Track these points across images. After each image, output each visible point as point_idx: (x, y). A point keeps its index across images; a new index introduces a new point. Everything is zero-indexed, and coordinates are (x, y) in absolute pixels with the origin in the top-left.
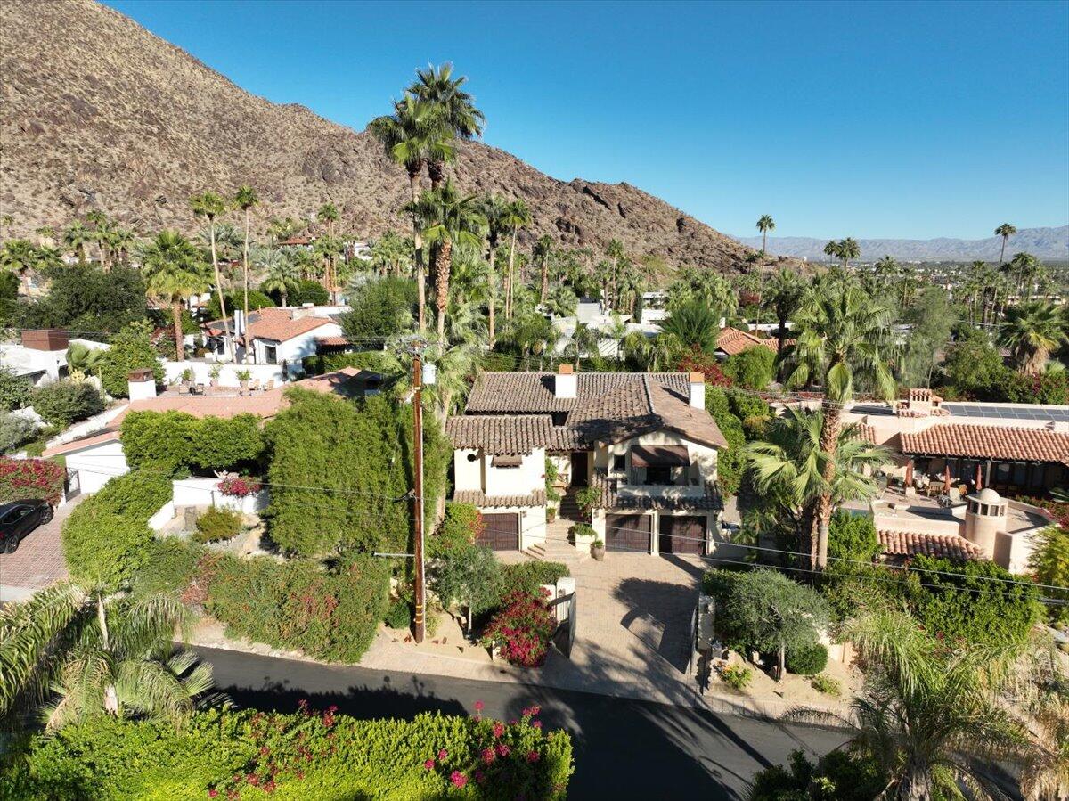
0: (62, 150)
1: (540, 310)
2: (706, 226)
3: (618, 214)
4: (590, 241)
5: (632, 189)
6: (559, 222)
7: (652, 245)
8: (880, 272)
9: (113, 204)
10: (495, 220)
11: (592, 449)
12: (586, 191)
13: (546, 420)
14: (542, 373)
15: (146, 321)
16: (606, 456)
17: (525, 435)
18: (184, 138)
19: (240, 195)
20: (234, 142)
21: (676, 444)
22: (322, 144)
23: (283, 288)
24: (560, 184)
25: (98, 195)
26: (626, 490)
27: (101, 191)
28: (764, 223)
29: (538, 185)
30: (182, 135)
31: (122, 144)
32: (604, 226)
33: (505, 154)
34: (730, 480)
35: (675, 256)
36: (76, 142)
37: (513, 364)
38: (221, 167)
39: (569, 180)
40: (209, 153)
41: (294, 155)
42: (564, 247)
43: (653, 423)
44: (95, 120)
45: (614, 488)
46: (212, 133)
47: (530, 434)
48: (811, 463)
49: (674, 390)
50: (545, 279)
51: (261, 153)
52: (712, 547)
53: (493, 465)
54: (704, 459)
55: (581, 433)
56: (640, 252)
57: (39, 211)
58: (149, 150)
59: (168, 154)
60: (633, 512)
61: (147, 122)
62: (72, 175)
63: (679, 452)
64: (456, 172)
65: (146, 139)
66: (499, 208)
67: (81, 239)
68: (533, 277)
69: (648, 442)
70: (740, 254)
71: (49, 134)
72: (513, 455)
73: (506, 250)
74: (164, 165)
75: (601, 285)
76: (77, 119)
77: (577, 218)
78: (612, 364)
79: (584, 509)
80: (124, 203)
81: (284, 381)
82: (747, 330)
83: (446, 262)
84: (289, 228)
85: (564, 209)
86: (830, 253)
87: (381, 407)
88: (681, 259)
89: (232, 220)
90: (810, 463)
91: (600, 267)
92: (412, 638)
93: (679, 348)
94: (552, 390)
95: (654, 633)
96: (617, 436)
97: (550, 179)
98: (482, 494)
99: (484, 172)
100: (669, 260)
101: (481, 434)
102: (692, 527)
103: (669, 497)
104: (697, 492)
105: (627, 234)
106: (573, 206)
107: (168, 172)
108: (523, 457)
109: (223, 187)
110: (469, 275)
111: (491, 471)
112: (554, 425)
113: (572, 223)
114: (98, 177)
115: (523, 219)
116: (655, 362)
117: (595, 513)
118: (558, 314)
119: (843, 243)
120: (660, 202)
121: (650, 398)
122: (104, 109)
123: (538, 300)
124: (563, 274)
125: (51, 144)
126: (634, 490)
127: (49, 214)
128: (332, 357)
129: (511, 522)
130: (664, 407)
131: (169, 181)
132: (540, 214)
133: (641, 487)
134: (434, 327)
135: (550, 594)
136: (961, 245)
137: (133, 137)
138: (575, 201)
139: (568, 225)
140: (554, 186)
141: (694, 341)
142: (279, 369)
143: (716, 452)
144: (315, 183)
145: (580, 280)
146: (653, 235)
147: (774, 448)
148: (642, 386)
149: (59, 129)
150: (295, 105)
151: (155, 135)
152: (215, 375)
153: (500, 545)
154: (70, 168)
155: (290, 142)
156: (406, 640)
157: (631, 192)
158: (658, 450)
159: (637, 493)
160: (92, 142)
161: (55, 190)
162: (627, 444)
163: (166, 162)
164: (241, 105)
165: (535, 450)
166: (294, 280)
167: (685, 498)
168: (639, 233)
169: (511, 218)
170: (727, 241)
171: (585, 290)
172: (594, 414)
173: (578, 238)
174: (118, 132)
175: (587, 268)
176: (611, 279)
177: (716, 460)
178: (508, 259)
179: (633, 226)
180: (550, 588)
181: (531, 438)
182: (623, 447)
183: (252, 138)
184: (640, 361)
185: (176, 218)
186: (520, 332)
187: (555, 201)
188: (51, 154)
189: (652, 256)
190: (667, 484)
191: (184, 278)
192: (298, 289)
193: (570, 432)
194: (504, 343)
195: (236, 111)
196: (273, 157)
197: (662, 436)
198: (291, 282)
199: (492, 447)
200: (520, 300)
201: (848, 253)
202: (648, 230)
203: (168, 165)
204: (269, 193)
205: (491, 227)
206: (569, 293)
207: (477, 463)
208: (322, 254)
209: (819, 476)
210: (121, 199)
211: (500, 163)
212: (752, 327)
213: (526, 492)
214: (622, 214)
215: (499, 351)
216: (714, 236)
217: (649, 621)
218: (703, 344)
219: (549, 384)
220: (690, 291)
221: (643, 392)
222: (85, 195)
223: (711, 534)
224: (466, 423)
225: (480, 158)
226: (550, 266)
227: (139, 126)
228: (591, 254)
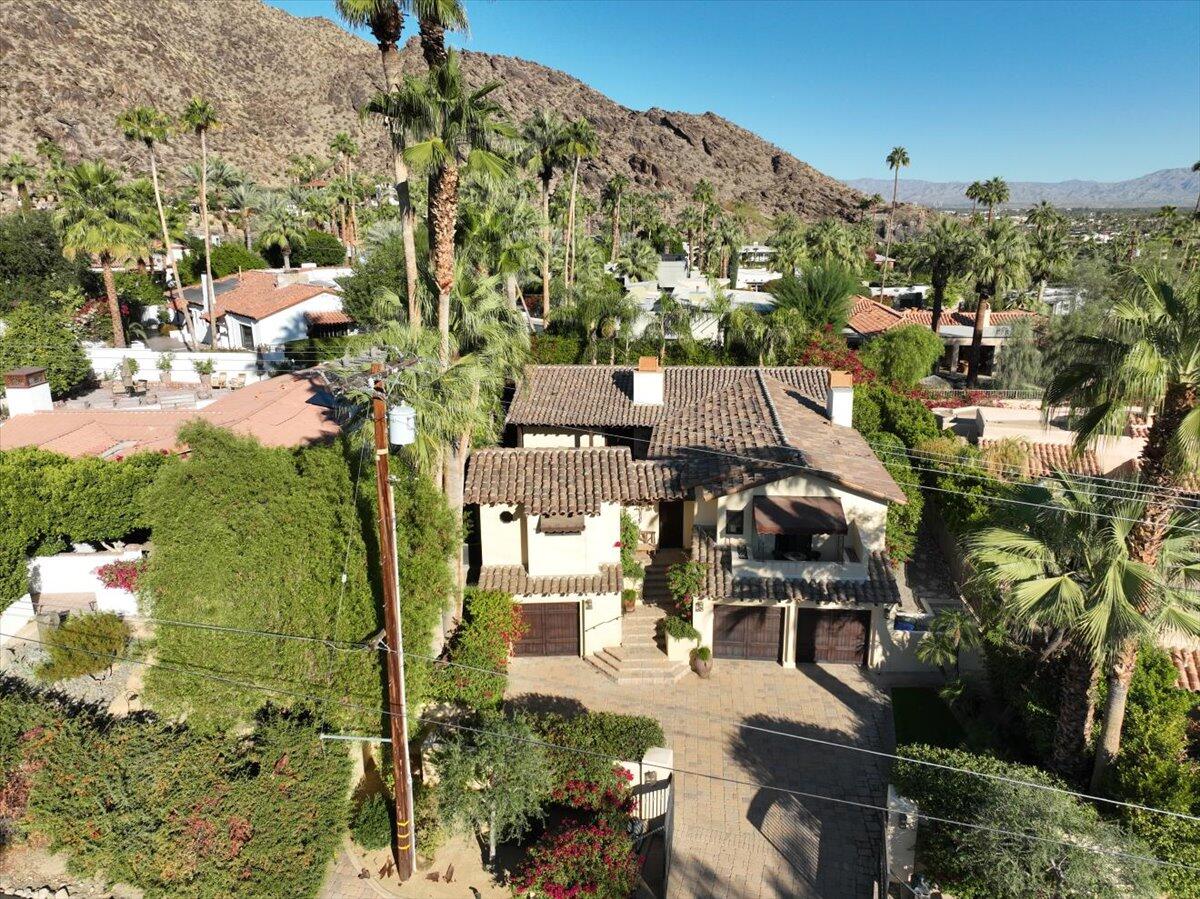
0: (36, 71)
1: (611, 269)
2: (806, 165)
3: (702, 150)
4: (670, 184)
5: (719, 121)
6: (633, 160)
7: (742, 189)
8: (1034, 222)
9: (100, 138)
10: (549, 150)
11: (691, 497)
12: (665, 122)
13: (621, 455)
14: (613, 368)
15: (72, 291)
16: (712, 510)
17: (589, 481)
18: (187, 58)
19: (191, 111)
20: (247, 64)
21: (823, 494)
22: (351, 66)
23: (284, 243)
24: (634, 114)
25: (81, 127)
26: (746, 568)
27: (85, 122)
28: (896, 158)
29: (608, 116)
30: (183, 54)
31: (110, 64)
32: (686, 165)
33: (569, 77)
34: (898, 544)
35: (769, 202)
36: (53, 61)
37: (575, 351)
38: (232, 93)
39: (645, 109)
40: (217, 77)
41: (319, 79)
42: (638, 191)
43: (787, 462)
44: (77, 34)
45: (726, 563)
46: (220, 52)
47: (598, 480)
48: (1113, 581)
49: (803, 394)
50: (617, 231)
51: (280, 76)
52: (878, 657)
53: (539, 530)
54: (867, 519)
55: (675, 473)
56: (729, 197)
57: (10, 145)
58: (142, 71)
59: (165, 77)
60: (756, 603)
61: (141, 37)
62: (47, 101)
63: (828, 508)
64: (510, 100)
65: (138, 58)
66: (555, 132)
67: (22, 178)
68: (602, 227)
69: (780, 492)
70: (846, 199)
71: (19, 51)
72: (570, 515)
73: (567, 193)
74: (162, 91)
75: (684, 237)
76: (53, 32)
77: (654, 156)
78: (710, 353)
79: (681, 598)
80: (114, 137)
81: (260, 375)
82: (869, 296)
83: (449, 206)
84: (312, 168)
85: (637, 143)
86: (972, 198)
87: (330, 469)
88: (777, 206)
89: (245, 158)
90: (1110, 584)
91: (685, 214)
92: (394, 867)
93: (803, 328)
94: (629, 392)
95: (804, 839)
96: (732, 482)
97: (622, 108)
98: (523, 572)
99: (544, 99)
100: (762, 206)
101: (521, 480)
102: (848, 624)
103: (814, 580)
104: (858, 573)
105: (713, 175)
106: (649, 141)
107: (167, 99)
108: (587, 518)
109: (234, 117)
110: (497, 229)
111: (536, 540)
112: (634, 459)
113: (648, 161)
114: (79, 105)
115: (588, 147)
116: (771, 350)
117: (698, 604)
118: (634, 278)
119: (988, 184)
120: (752, 136)
121: (776, 413)
122: (87, 20)
123: (608, 258)
124: (638, 224)
125: (22, 63)
126: (759, 568)
127: (22, 150)
128: (327, 341)
129: (569, 615)
130: (798, 430)
131: (168, 110)
132: (610, 151)
133: (769, 563)
134: (432, 322)
135: (630, 777)
136: (1095, 188)
137: (123, 55)
138: (651, 134)
139: (643, 164)
140: (626, 117)
141: (819, 317)
142: (252, 358)
143: (884, 509)
144: (344, 113)
145: (658, 231)
146: (743, 176)
147: (1033, 545)
148: (758, 390)
149: (31, 44)
150: (319, 19)
151: (149, 53)
152: (165, 366)
153: (551, 647)
154: (46, 93)
155: (314, 63)
156: (382, 872)
157: (717, 124)
158: (796, 505)
159: (764, 573)
160: (72, 61)
161: (28, 119)
162: (747, 496)
163: (164, 86)
164: (254, 17)
165: (604, 506)
166: (298, 232)
167: (838, 582)
168: (727, 174)
169: (571, 145)
170: (831, 183)
171: (664, 244)
172: (692, 436)
173: (655, 179)
174: (106, 48)
175: (667, 216)
176: (698, 230)
177: (885, 520)
178: (567, 205)
179: (720, 166)
180: (631, 766)
181: (598, 486)
182: (741, 500)
183: (268, 59)
184: (750, 347)
185: (178, 155)
186: (583, 306)
187: (628, 135)
188: (23, 75)
189: (742, 202)
190: (808, 559)
191: (113, 230)
192: (303, 244)
193: (658, 470)
194: (561, 322)
195: (248, 25)
196: (294, 82)
197: (803, 482)
198: (293, 234)
199: (537, 504)
200: (585, 259)
201: (995, 197)
202: (738, 171)
203: (166, 90)
204: (289, 126)
205: (544, 159)
206: (648, 249)
207: (516, 524)
208: (335, 199)
209: (1131, 608)
210: (109, 131)
211: (563, 88)
212: (875, 291)
213: (592, 570)
214: (708, 151)
215: (556, 333)
216: (816, 178)
217: (794, 812)
218: (831, 322)
219: (625, 383)
220: (804, 246)
221: (762, 400)
222: (65, 126)
223: (877, 638)
224: (498, 460)
225: (539, 83)
226: (623, 213)
227: (131, 41)
228: (669, 199)
